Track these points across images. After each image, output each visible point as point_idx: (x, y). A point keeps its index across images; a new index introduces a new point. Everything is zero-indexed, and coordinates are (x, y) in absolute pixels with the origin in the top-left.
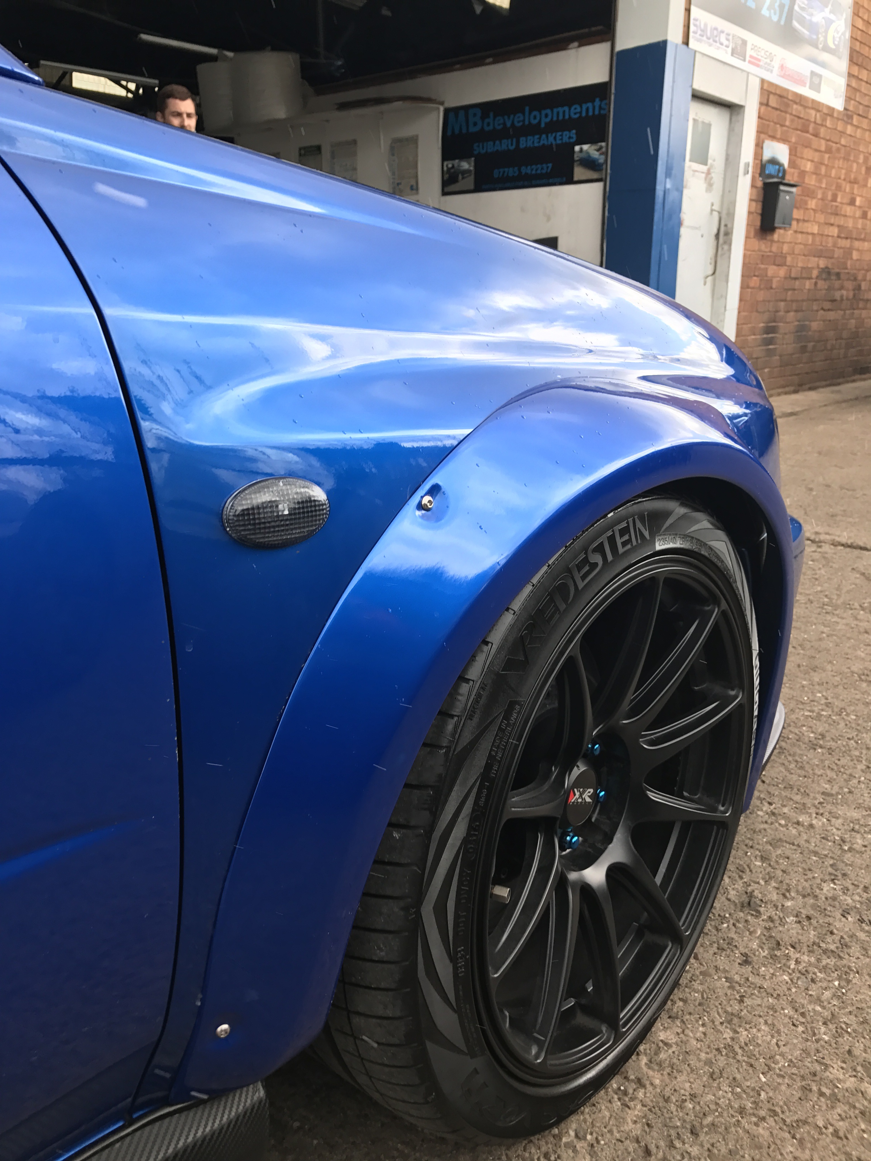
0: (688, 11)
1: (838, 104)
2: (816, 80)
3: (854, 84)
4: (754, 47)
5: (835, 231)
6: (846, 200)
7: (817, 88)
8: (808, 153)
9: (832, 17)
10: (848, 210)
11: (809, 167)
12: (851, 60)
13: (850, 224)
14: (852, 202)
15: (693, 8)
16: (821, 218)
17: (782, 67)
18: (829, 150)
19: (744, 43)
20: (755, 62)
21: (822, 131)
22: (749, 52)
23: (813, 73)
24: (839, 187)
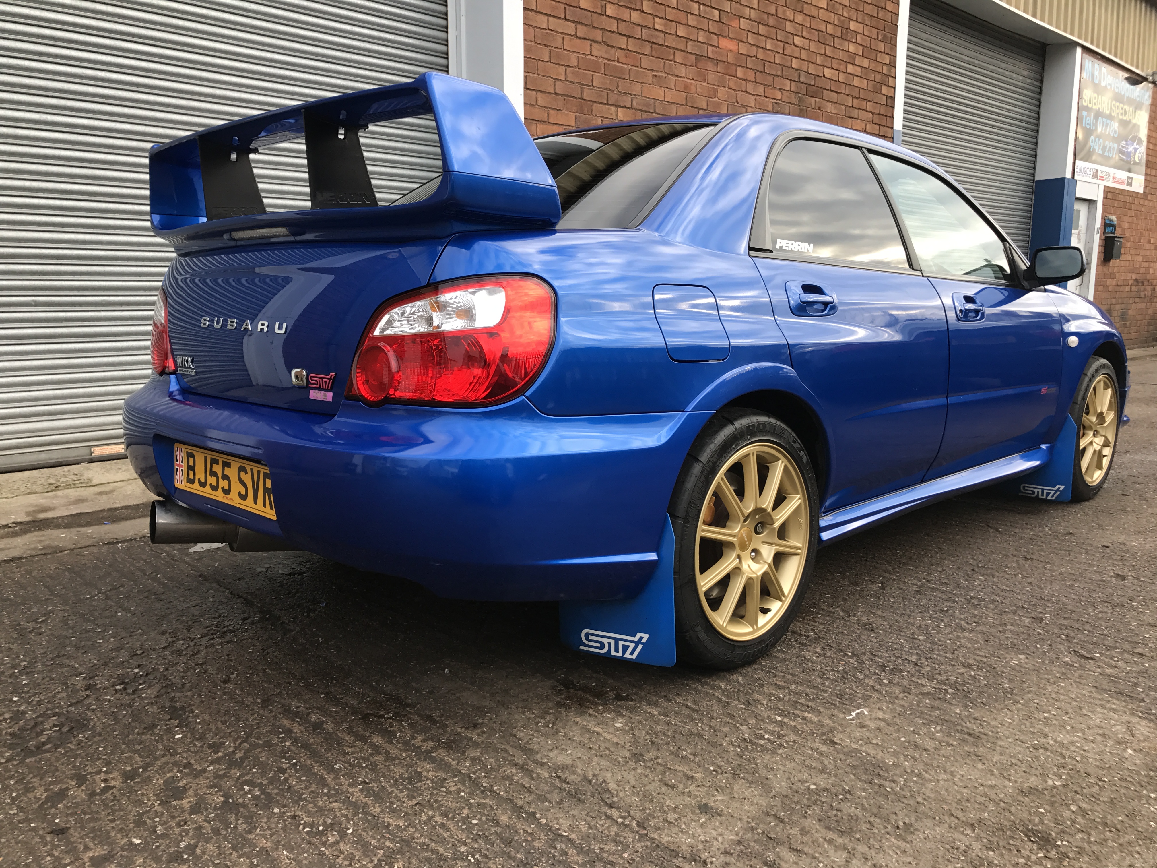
0: (1074, 163)
1: (1141, 190)
2: (1130, 180)
3: (1148, 178)
4: (1102, 172)
5: (1140, 258)
6: (1146, 241)
7: (1130, 184)
8: (1126, 219)
9: (1138, 146)
10: (1147, 246)
11: (1126, 225)
12: (1147, 166)
13: (1148, 253)
14: (1149, 242)
15: (1077, 161)
16: (1133, 252)
17: (1114, 178)
18: (1136, 216)
19: (1097, 171)
20: (1102, 178)
21: (1133, 207)
22: (1099, 174)
23: (1128, 177)
24: (1141, 234)
